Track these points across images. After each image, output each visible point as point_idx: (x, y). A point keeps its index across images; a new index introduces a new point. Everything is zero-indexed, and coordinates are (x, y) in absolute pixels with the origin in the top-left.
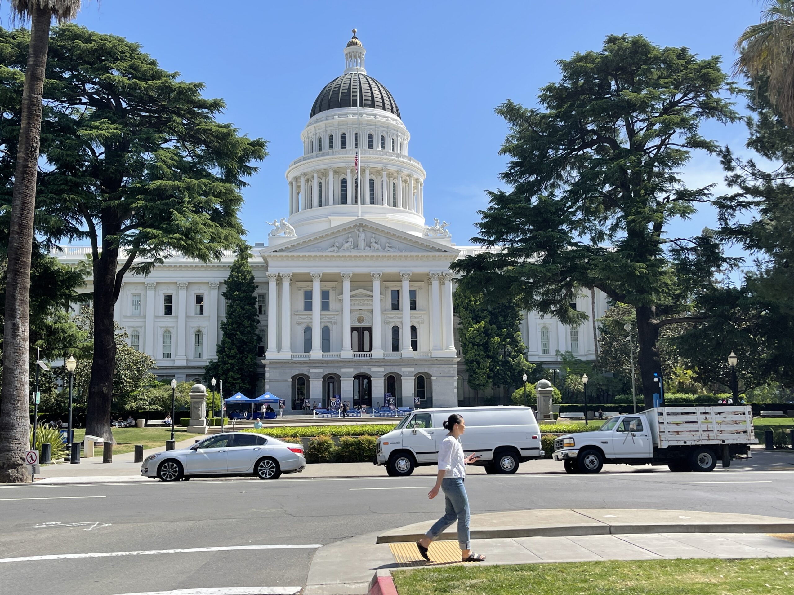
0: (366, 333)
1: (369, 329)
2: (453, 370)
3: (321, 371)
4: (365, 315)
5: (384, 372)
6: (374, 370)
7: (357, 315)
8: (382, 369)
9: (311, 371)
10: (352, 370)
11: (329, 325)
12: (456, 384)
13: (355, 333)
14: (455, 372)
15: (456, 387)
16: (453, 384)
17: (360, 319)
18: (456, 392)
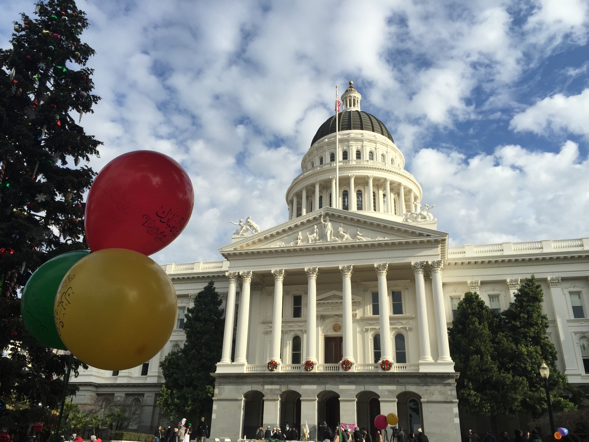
2: (451, 390)
3: (278, 387)
4: (341, 322)
5: (355, 390)
6: (342, 387)
7: (333, 322)
8: (353, 387)
9: (266, 387)
10: (314, 387)
11: (299, 334)
12: (456, 410)
14: (454, 393)
15: (458, 415)
16: (453, 411)
17: (335, 327)
18: (459, 422)
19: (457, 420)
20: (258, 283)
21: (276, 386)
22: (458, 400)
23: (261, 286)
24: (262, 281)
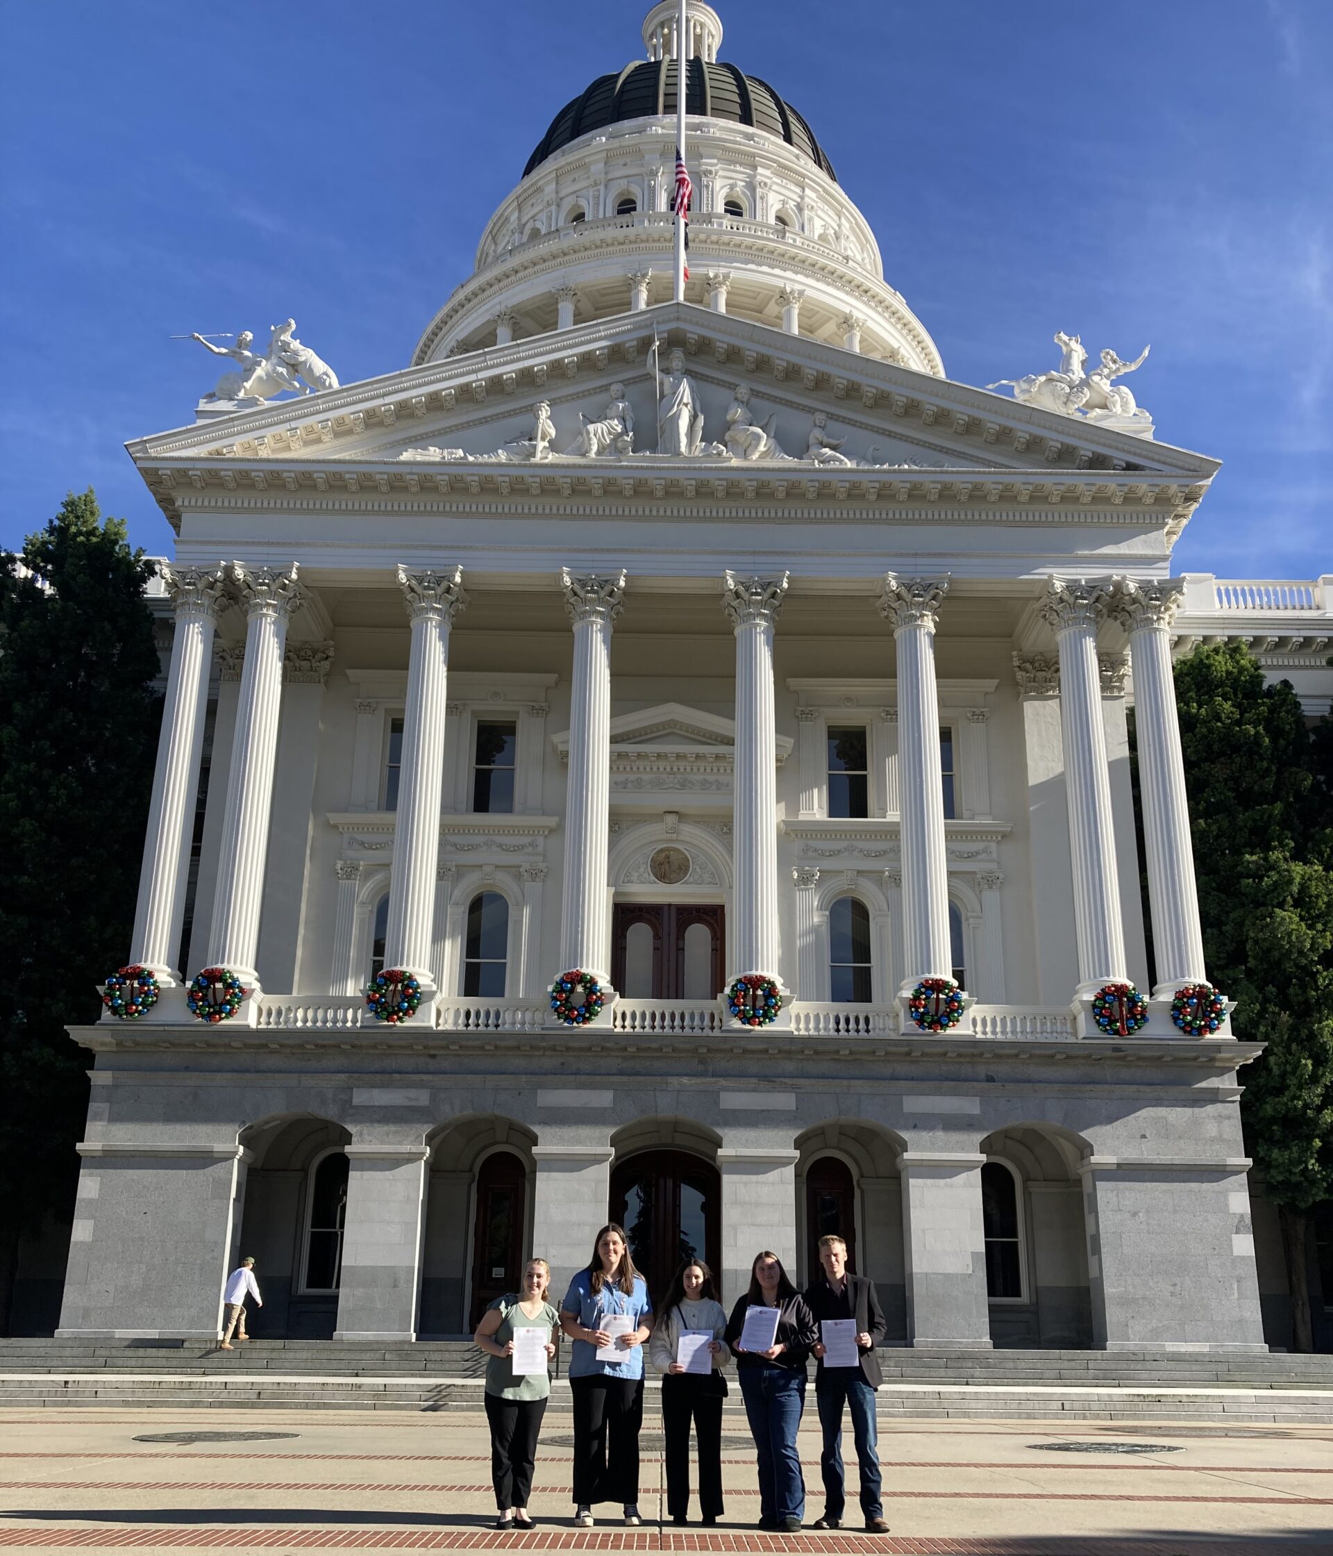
0: (698, 935)
1: (713, 916)
2: (1220, 1119)
3: (421, 1096)
4: (693, 839)
5: (797, 1114)
6: (733, 1098)
7: (652, 837)
9: (364, 1097)
10: (604, 1096)
11: (502, 882)
12: (1239, 1201)
13: (640, 935)
14: (1233, 1130)
15: (1248, 1220)
16: (1227, 1205)
17: (661, 864)
18: (1251, 1252)
19: (1244, 1245)
20: (315, 652)
21: (412, 1093)
22: (1249, 1161)
23: (326, 664)
24: (332, 643)
